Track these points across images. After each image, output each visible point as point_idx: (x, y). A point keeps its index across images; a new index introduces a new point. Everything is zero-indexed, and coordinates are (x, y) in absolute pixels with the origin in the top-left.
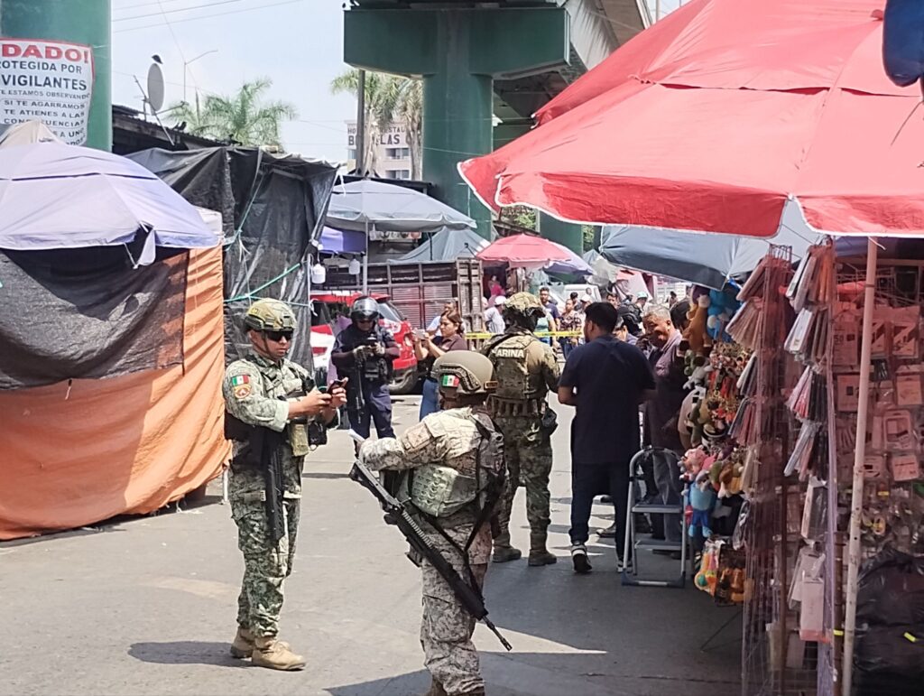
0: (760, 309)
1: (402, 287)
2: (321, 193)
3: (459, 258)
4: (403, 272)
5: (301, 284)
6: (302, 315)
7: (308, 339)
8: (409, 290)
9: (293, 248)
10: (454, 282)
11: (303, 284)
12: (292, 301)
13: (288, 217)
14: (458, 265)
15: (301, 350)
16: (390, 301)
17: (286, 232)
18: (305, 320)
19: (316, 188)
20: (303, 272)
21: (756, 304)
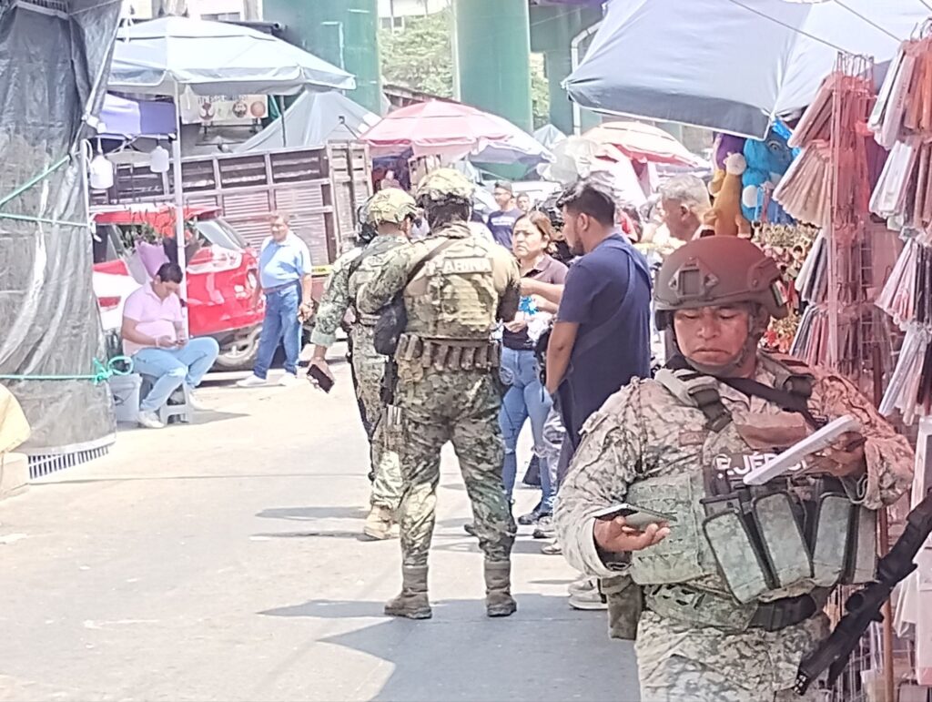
0: (827, 160)
1: (238, 194)
2: (97, 38)
3: (330, 142)
4: (239, 167)
5: (72, 190)
6: (78, 242)
7: (89, 281)
8: (251, 197)
9: (55, 131)
10: (325, 181)
11: (77, 189)
12: (60, 218)
13: (43, 80)
14: (329, 152)
15: (77, 298)
16: (220, 218)
17: (41, 105)
18: (82, 250)
19: (89, 30)
20: (75, 170)
21: (821, 152)
